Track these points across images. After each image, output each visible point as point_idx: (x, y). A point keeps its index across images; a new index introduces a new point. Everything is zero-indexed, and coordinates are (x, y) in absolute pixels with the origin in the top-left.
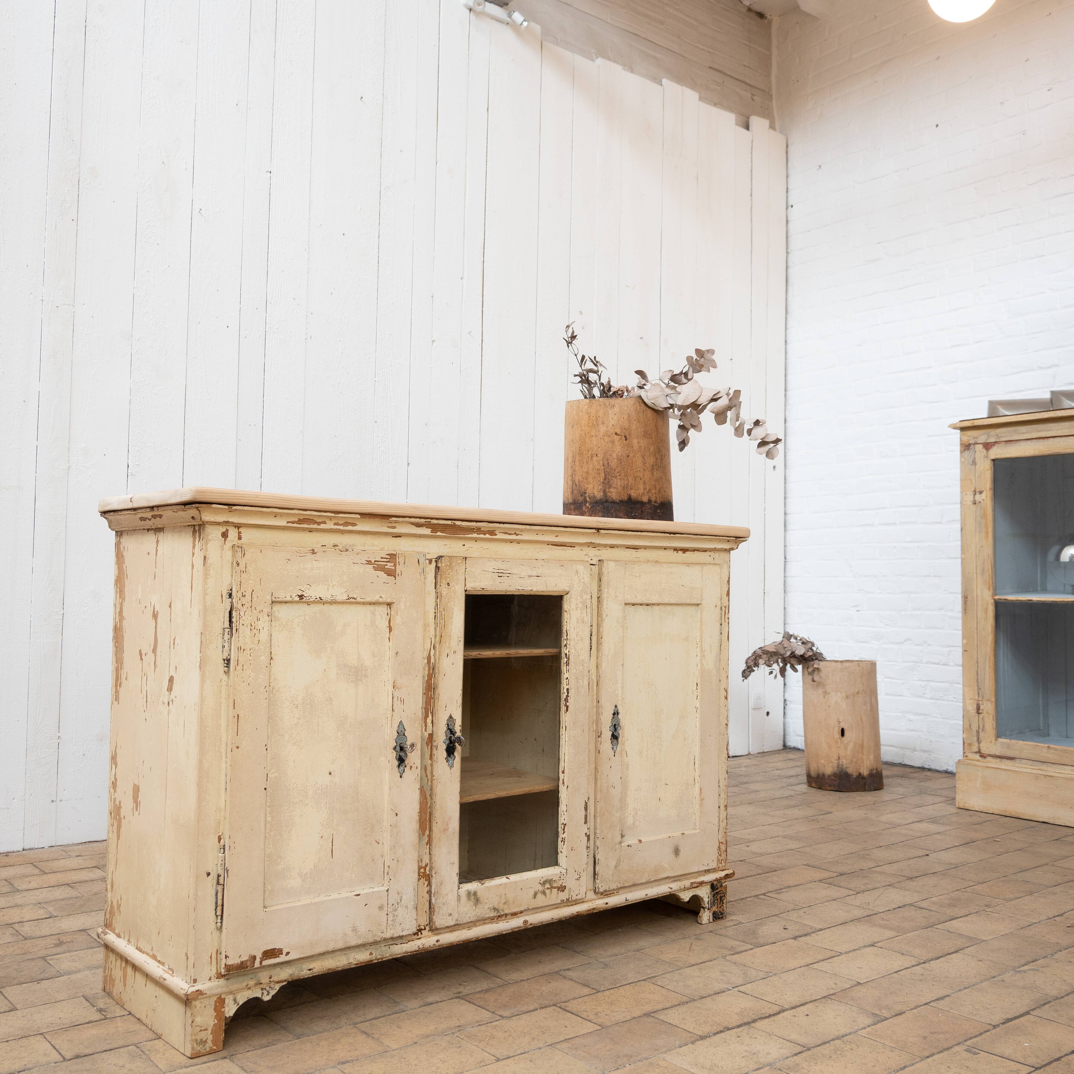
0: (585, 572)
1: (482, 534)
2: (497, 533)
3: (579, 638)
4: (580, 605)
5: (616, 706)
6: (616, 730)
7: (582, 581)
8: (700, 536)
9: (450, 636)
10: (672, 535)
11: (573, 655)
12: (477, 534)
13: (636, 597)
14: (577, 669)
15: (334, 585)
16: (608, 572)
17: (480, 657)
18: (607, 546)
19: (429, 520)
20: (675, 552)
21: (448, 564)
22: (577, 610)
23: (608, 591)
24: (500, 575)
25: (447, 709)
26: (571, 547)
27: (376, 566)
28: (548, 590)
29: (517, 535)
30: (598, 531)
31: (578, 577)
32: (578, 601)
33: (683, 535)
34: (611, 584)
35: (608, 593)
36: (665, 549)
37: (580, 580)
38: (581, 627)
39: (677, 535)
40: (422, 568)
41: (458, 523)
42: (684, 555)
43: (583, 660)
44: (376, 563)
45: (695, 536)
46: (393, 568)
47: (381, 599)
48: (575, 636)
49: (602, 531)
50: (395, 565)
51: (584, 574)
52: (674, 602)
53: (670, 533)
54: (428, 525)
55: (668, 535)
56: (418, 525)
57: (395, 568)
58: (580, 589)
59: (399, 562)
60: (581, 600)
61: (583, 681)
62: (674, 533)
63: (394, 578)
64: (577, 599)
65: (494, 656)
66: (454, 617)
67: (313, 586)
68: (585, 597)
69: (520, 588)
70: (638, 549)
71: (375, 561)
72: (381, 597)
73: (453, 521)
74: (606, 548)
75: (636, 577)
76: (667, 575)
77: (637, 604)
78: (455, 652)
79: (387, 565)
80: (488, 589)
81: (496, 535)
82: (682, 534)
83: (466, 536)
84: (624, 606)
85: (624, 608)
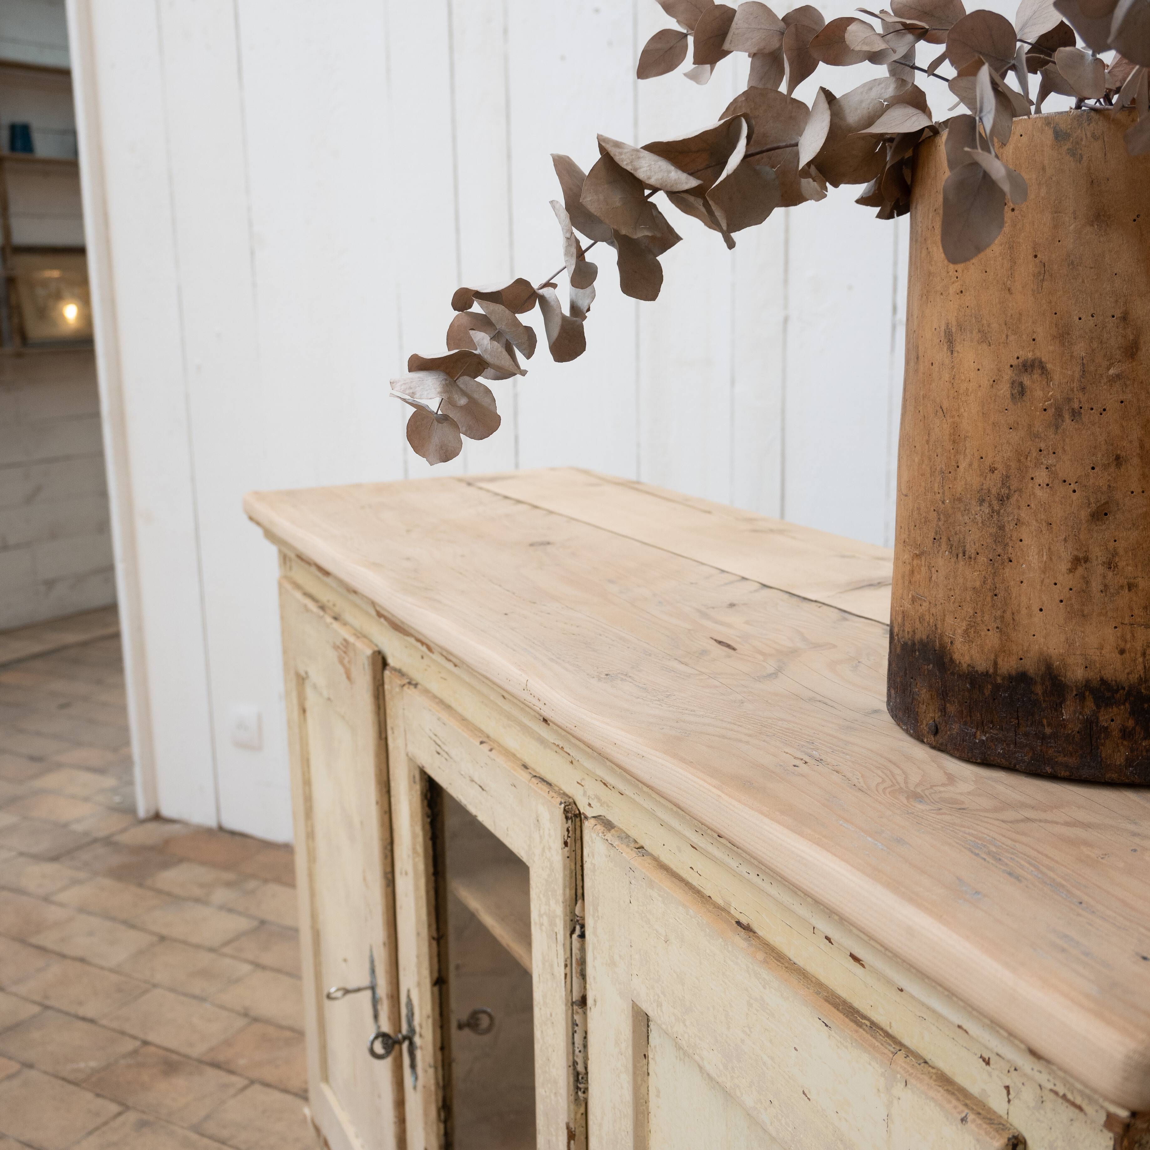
0: (552, 834)
7: (548, 853)
13: (660, 1005)
27: (338, 654)
31: (541, 838)
37: (544, 850)
46: (348, 666)
50: (349, 663)
59: (351, 657)
63: (351, 685)
75: (658, 936)
79: (344, 657)
84: (632, 1011)
85: (633, 1016)
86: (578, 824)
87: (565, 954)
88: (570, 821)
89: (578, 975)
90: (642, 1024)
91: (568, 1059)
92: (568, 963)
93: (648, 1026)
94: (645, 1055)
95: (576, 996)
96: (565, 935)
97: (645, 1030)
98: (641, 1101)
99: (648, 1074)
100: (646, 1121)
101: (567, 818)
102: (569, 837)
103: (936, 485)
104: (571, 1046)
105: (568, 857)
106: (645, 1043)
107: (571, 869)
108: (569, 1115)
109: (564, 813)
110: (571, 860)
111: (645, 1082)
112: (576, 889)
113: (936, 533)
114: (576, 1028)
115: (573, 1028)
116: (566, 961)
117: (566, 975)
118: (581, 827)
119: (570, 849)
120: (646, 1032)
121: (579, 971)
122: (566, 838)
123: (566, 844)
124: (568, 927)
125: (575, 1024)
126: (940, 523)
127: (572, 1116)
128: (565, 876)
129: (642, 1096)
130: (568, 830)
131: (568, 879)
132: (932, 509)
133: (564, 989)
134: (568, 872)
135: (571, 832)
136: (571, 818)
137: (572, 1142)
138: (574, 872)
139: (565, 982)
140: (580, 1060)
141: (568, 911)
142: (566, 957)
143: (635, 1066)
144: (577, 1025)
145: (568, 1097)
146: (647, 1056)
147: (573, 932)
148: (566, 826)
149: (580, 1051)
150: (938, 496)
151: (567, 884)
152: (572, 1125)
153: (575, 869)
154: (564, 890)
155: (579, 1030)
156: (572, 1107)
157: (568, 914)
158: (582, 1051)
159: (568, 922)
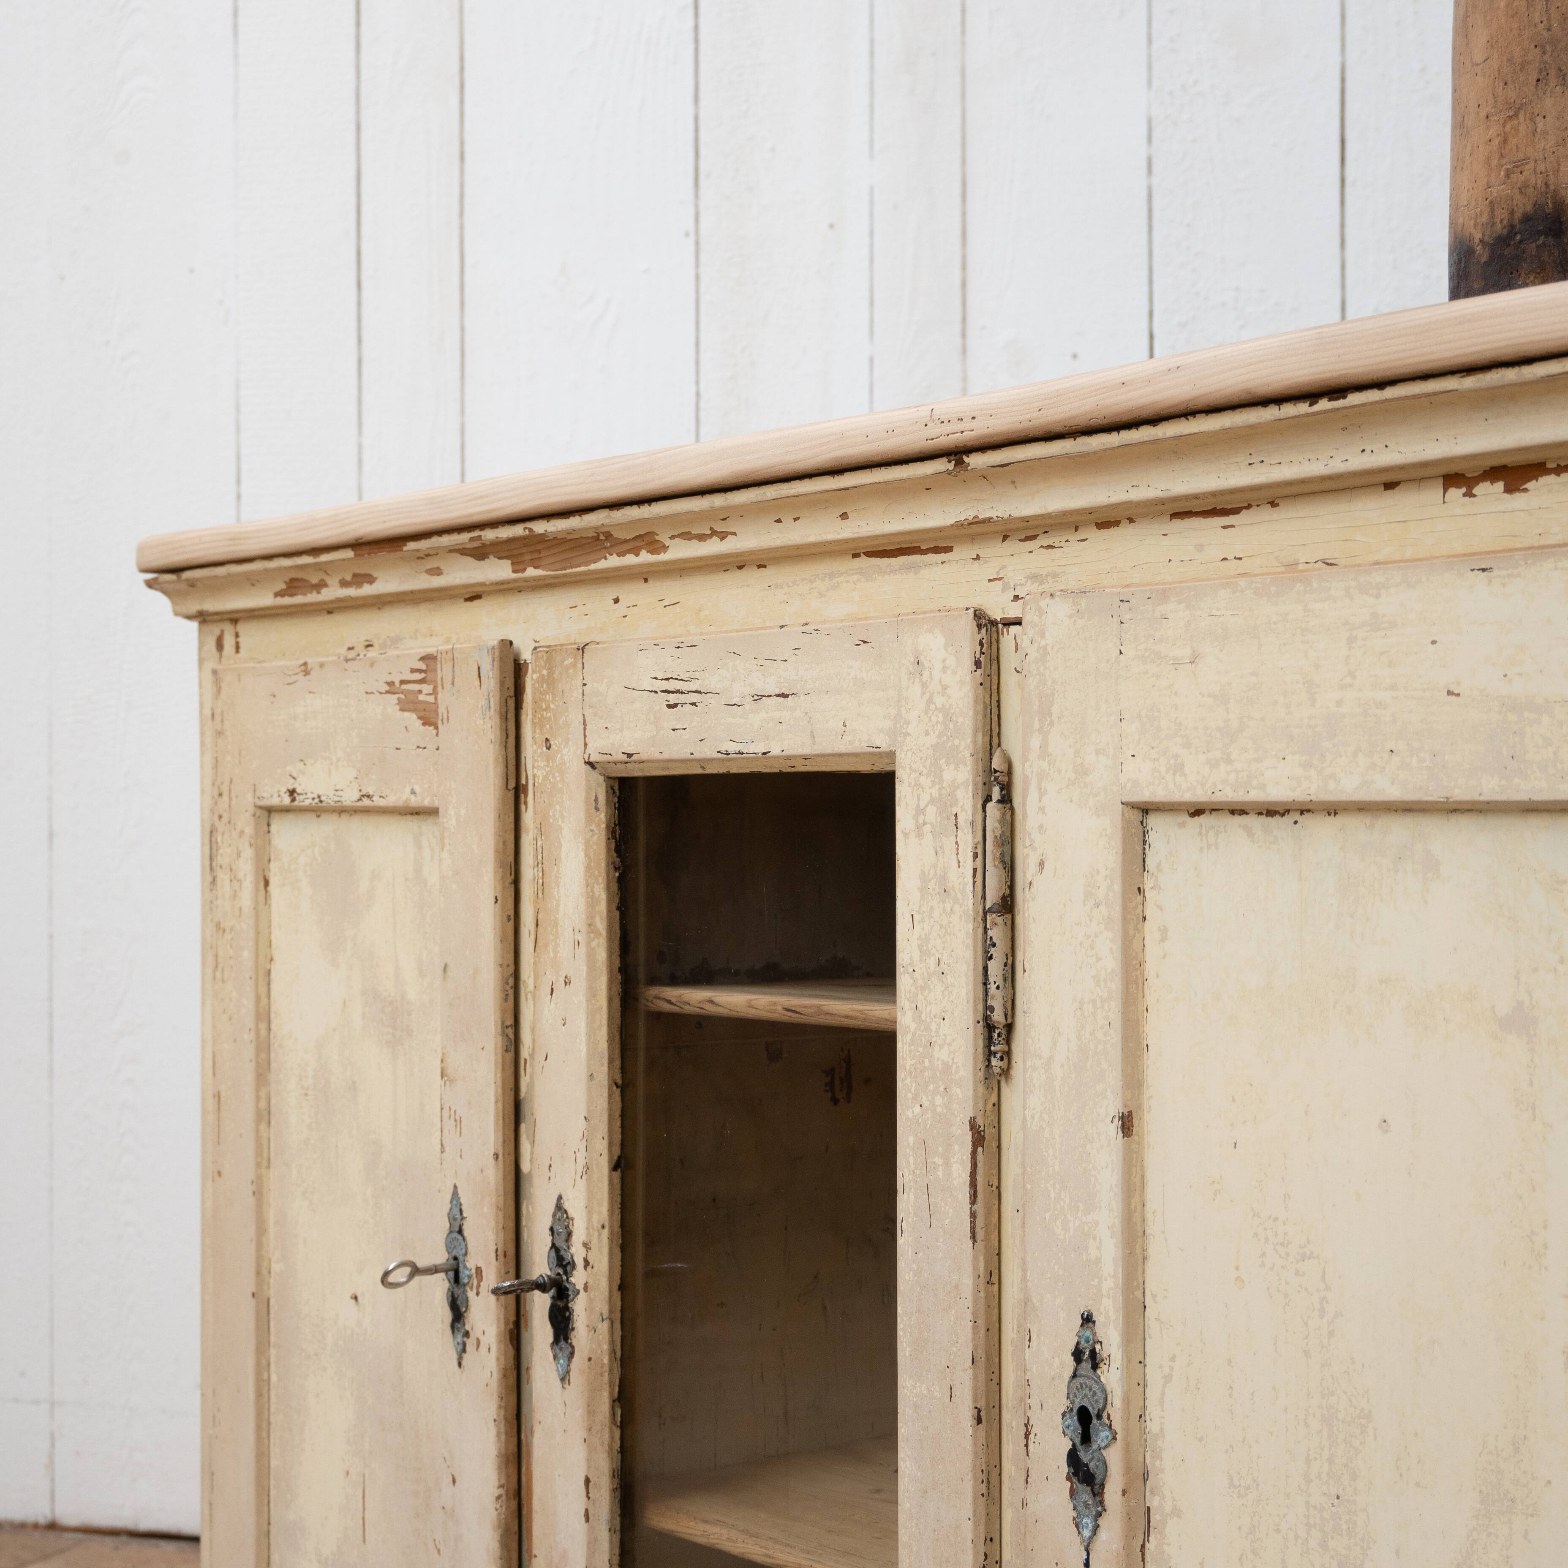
0: (951, 661)
1: (629, 551)
2: (663, 538)
3: (932, 962)
4: (932, 813)
5: (1087, 1320)
6: (1086, 1438)
7: (939, 700)
8: (1510, 375)
9: (556, 924)
10: (1324, 404)
11: (909, 1036)
12: (619, 555)
13: (1179, 768)
14: (926, 1104)
15: (338, 760)
16: (1044, 652)
17: (711, 1009)
18: (1086, 523)
19: (476, 533)
20: (1456, 493)
21: (545, 672)
22: (920, 835)
23: (1044, 747)
24: (673, 698)
25: (552, 1175)
26: (936, 550)
27: (402, 696)
28: (818, 749)
29: (723, 536)
30: (960, 463)
31: (924, 685)
32: (925, 798)
33: (1390, 393)
34: (1056, 709)
35: (1044, 753)
36: (1390, 486)
37: (930, 701)
38: (936, 914)
39: (1354, 399)
40: (486, 694)
41: (540, 527)
42: (1518, 500)
43: (947, 1067)
44: (404, 687)
45: (1469, 382)
46: (431, 699)
47: (413, 797)
48: (916, 955)
49: (975, 461)
50: (435, 692)
51: (944, 669)
52: (1394, 793)
53: (1311, 395)
54: (501, 550)
55: (1303, 408)
56: (480, 553)
57: (436, 699)
58: (932, 740)
59: (442, 678)
60: (935, 792)
61: (947, 1164)
62: (1337, 391)
63: (435, 732)
64: (918, 785)
65: (752, 1013)
66: (563, 856)
67: (309, 762)
68: (949, 774)
69: (732, 748)
70: (1236, 511)
71: (402, 682)
72: (413, 792)
73: (529, 525)
74: (1081, 535)
75: (1177, 664)
76: (1351, 640)
77: (1215, 809)
78: (567, 982)
79: (420, 692)
80: (644, 756)
81: (665, 548)
82: (1380, 384)
83: (593, 567)
84: (1122, 820)
85: (1123, 828)
86: (994, 635)
87: (974, 838)
88: (984, 630)
89: (997, 863)
90: (1136, 839)
91: (975, 1010)
92: (980, 851)
93: (1145, 842)
94: (1139, 889)
95: (993, 897)
96: (974, 806)
97: (1139, 849)
98: (1134, 962)
99: (1144, 918)
100: (1140, 995)
101: (979, 626)
102: (983, 653)
103: (1537, 14)
104: (981, 987)
105: (981, 684)
106: (1139, 869)
107: (984, 702)
108: (975, 1103)
109: (975, 619)
110: (985, 688)
111: (1139, 931)
112: (991, 736)
113: (1540, 72)
114: (993, 951)
115: (986, 952)
116: (976, 848)
117: (975, 870)
118: (998, 641)
119: (985, 671)
120: (1141, 852)
121: (998, 855)
122: (978, 656)
123: (978, 664)
124: (980, 794)
125: (988, 945)
126: (1546, 57)
127: (981, 1105)
128: (976, 713)
129: (1134, 954)
130: (981, 644)
131: (980, 717)
132: (1533, 46)
133: (971, 896)
134: (980, 707)
135: (985, 646)
136: (986, 625)
137: (980, 1149)
138: (989, 708)
139: (974, 882)
140: (997, 1001)
141: (980, 768)
142: (976, 841)
143: (1125, 908)
144: (994, 945)
145: (975, 1075)
146: (1142, 890)
147: (988, 799)
148: (979, 637)
149: (998, 988)
150: (1541, 27)
151: (980, 725)
152: (980, 1122)
153: (991, 705)
154: (975, 736)
155: (998, 953)
156: (981, 1089)
157: (981, 773)
158: (1001, 986)
159: (980, 785)
